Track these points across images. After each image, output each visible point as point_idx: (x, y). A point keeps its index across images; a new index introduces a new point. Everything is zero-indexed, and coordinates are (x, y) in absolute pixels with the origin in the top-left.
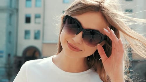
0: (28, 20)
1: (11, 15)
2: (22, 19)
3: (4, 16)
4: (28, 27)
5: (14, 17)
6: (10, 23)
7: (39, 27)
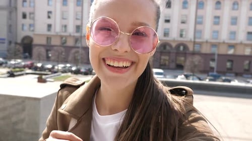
0: (24, 16)
1: (10, 13)
2: (20, 16)
3: (5, 13)
4: (24, 21)
5: (13, 14)
6: (10, 18)
7: (31, 22)
